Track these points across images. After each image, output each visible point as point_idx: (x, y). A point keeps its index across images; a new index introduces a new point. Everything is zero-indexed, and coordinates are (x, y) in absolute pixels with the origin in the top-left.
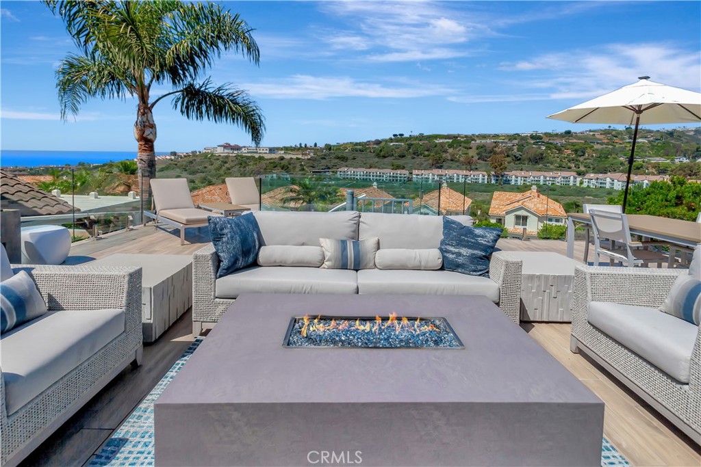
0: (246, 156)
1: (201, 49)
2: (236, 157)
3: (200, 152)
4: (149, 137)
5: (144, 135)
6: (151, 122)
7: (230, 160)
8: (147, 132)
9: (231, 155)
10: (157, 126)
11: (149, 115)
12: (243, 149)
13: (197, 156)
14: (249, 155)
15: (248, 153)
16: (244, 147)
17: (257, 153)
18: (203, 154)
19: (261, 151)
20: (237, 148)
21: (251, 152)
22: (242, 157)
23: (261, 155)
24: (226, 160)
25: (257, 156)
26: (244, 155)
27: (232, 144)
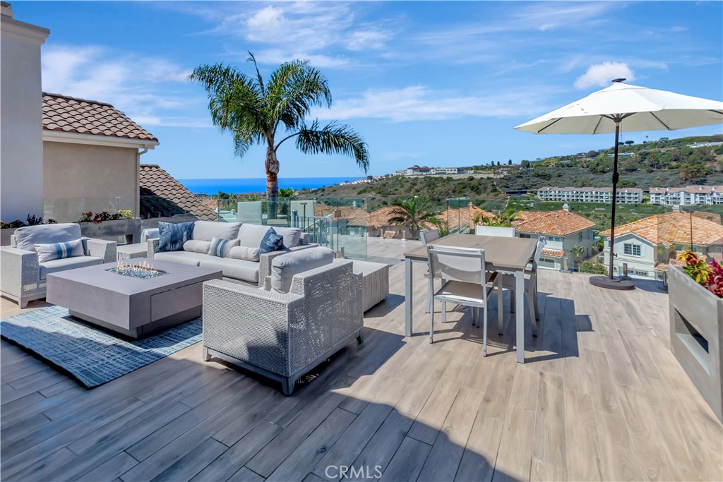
0: (434, 178)
2: (425, 178)
3: (392, 175)
4: (274, 170)
5: (270, 170)
6: (275, 160)
7: (419, 182)
8: (272, 167)
9: (420, 177)
11: (274, 155)
12: (432, 170)
13: (390, 179)
14: (437, 176)
15: (436, 174)
16: (433, 168)
17: (445, 173)
18: (395, 177)
19: (450, 172)
20: (426, 170)
21: (439, 174)
22: (430, 178)
23: (449, 176)
24: (415, 182)
25: (445, 177)
26: (432, 176)
27: (421, 166)
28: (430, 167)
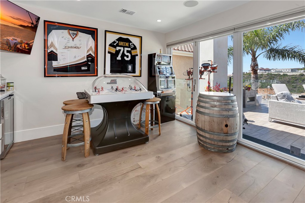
0: (274, 74)
1: (279, 33)
2: (268, 75)
3: (246, 73)
4: (256, 69)
5: (255, 69)
6: (257, 64)
7: (263, 76)
8: (256, 67)
9: (264, 73)
10: (258, 65)
11: (256, 61)
12: (272, 70)
13: (245, 74)
14: (276, 73)
15: (275, 72)
16: (273, 69)
17: (282, 72)
18: (248, 73)
19: (285, 71)
20: (268, 70)
21: (277, 72)
22: (271, 74)
23: (285, 73)
24: (261, 76)
25: (282, 74)
26: (273, 73)
27: (265, 68)
28: (270, 69)
